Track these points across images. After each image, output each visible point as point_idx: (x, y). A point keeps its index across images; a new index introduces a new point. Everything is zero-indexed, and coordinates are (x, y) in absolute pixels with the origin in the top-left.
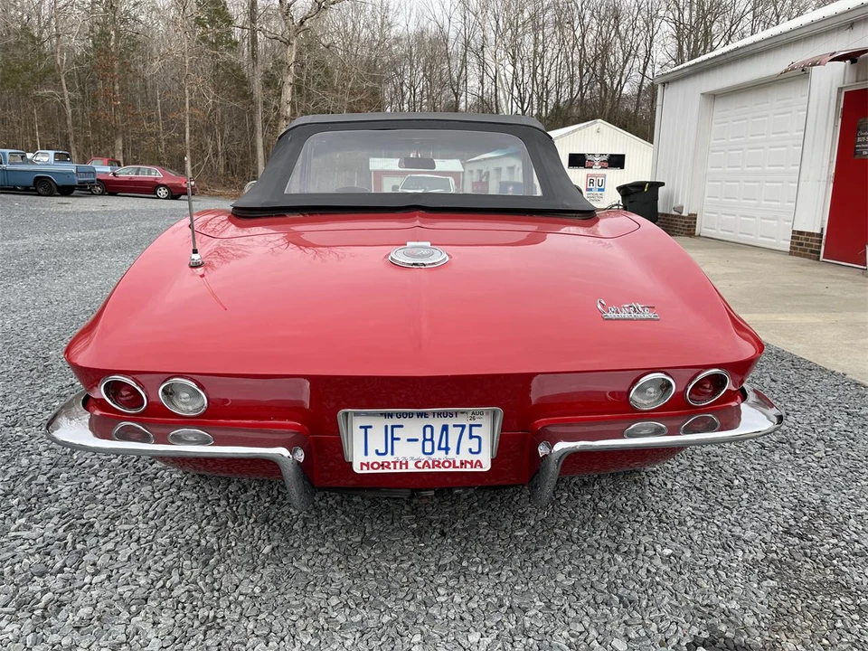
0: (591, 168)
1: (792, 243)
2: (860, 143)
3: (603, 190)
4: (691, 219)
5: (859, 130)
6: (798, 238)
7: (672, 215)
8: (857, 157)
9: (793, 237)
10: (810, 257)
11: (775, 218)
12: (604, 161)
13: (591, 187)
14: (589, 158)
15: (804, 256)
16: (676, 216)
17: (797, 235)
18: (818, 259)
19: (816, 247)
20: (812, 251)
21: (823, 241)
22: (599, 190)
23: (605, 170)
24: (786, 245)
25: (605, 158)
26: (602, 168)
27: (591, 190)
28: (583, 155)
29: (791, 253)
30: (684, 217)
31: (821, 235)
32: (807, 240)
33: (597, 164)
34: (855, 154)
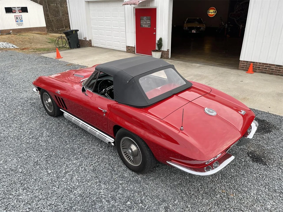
0: (15, 13)
1: (127, 49)
2: (142, 23)
3: (22, 21)
4: (90, 41)
5: (141, 20)
6: (128, 48)
7: (83, 40)
8: (142, 27)
9: (126, 48)
10: (133, 53)
11: (119, 42)
12: (20, 10)
13: (17, 20)
14: (13, 9)
15: (131, 53)
16: (84, 40)
17: (128, 47)
18: (135, 54)
19: (134, 50)
20: (133, 52)
21: (136, 49)
22: (21, 21)
23: (21, 13)
24: (125, 49)
25: (20, 9)
26: (19, 13)
27: (17, 21)
28: (11, 8)
29: (127, 52)
30: (87, 41)
31: (135, 47)
32: (131, 48)
33: (17, 11)
34: (141, 26)
